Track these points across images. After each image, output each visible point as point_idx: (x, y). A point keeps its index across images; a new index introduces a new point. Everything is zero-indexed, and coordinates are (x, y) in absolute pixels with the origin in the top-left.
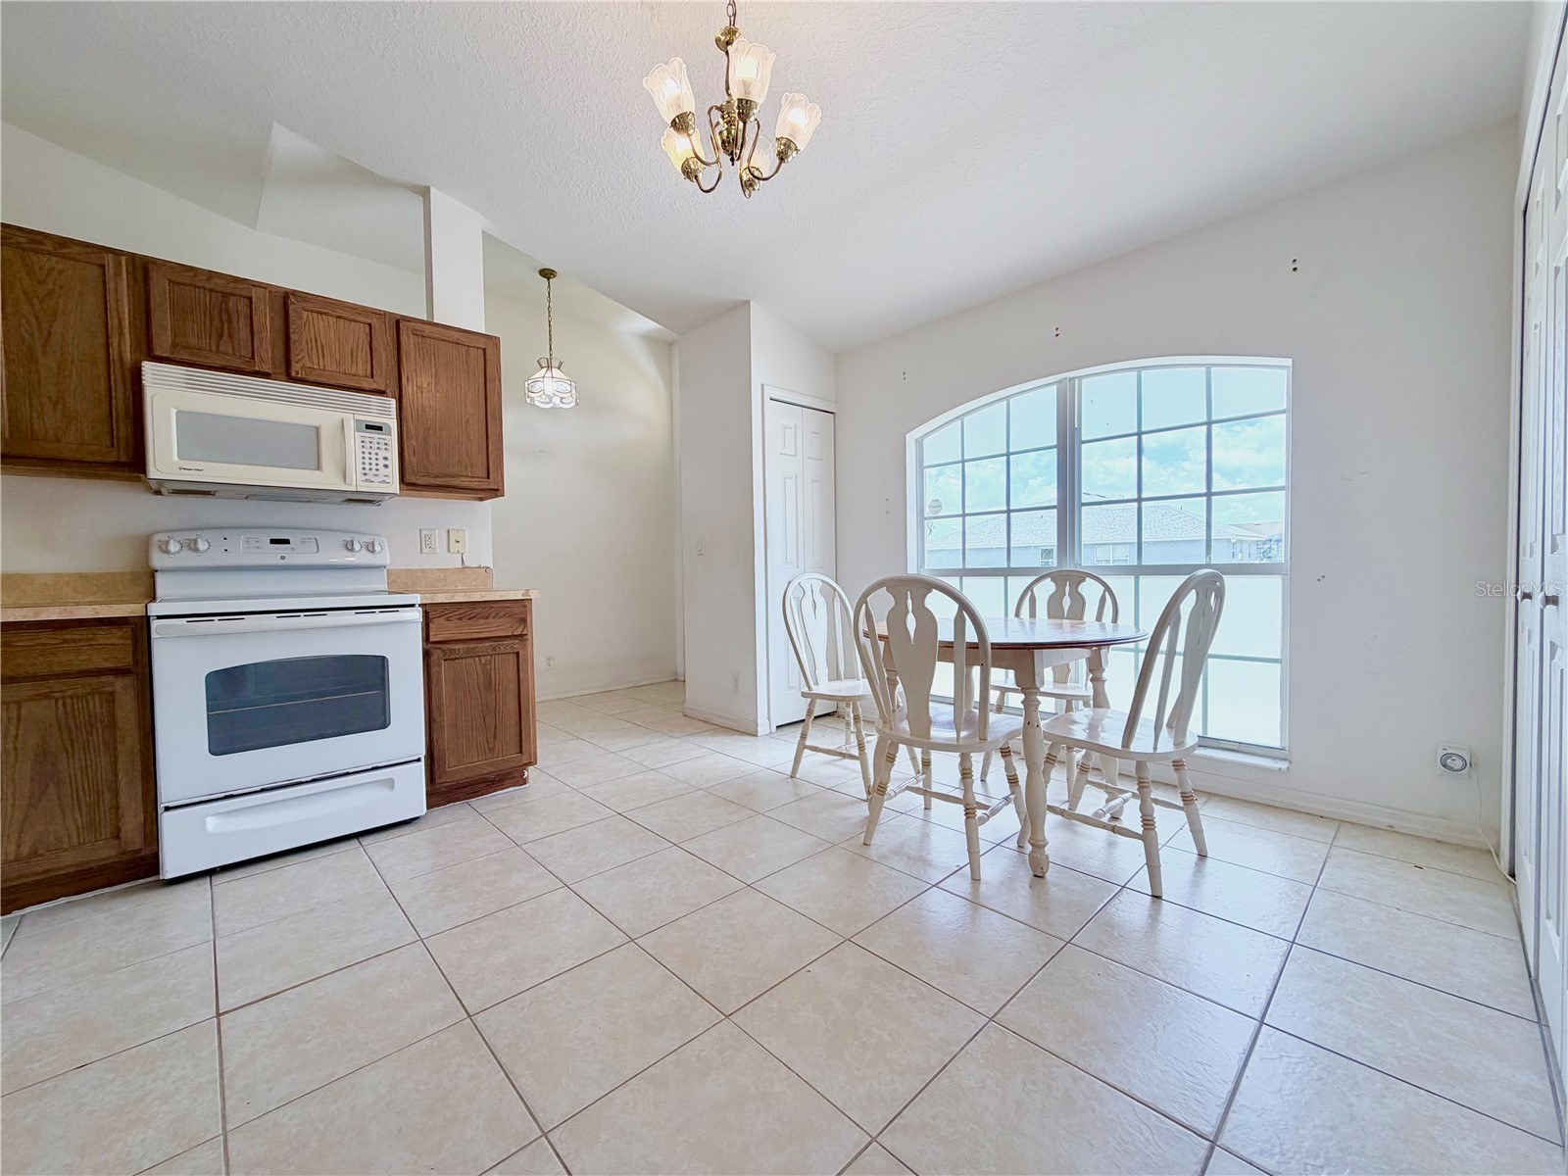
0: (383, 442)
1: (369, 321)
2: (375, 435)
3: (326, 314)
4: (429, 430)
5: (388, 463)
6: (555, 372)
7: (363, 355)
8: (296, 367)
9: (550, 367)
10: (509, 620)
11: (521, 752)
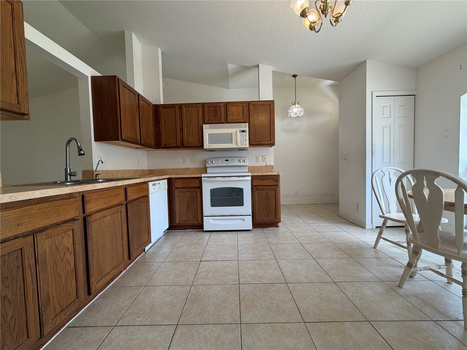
0: (245, 135)
1: (242, 105)
2: (243, 133)
3: (234, 106)
4: (256, 130)
5: (246, 140)
6: (297, 105)
7: (241, 114)
8: (228, 120)
9: (295, 104)
10: (273, 180)
11: (276, 218)
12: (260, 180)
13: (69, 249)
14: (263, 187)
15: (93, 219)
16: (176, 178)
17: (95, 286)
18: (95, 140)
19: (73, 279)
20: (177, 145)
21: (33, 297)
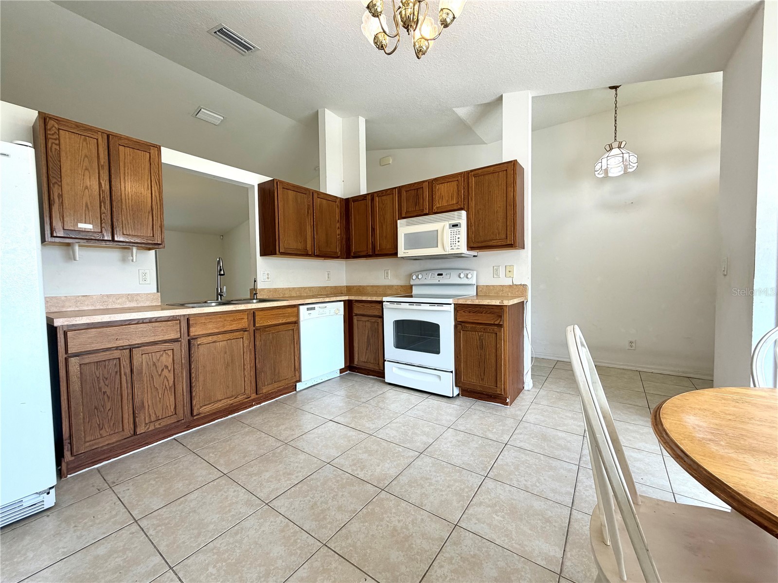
0: (458, 231)
1: (457, 179)
2: (455, 229)
3: (444, 183)
4: (480, 220)
5: (459, 240)
6: (616, 151)
7: (455, 194)
8: (434, 208)
9: (611, 149)
10: (493, 315)
11: (497, 387)
12: (469, 312)
13: (167, 366)
14: (474, 326)
15: (198, 343)
16: (357, 301)
17: (198, 409)
18: (261, 255)
19: (171, 395)
20: (367, 253)
21: (127, 399)
